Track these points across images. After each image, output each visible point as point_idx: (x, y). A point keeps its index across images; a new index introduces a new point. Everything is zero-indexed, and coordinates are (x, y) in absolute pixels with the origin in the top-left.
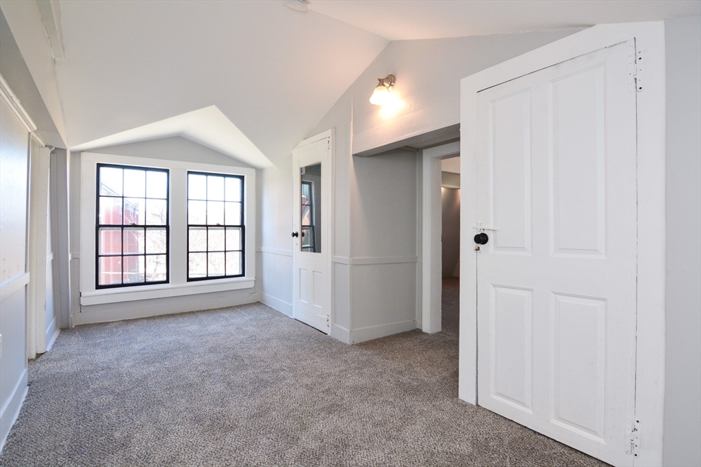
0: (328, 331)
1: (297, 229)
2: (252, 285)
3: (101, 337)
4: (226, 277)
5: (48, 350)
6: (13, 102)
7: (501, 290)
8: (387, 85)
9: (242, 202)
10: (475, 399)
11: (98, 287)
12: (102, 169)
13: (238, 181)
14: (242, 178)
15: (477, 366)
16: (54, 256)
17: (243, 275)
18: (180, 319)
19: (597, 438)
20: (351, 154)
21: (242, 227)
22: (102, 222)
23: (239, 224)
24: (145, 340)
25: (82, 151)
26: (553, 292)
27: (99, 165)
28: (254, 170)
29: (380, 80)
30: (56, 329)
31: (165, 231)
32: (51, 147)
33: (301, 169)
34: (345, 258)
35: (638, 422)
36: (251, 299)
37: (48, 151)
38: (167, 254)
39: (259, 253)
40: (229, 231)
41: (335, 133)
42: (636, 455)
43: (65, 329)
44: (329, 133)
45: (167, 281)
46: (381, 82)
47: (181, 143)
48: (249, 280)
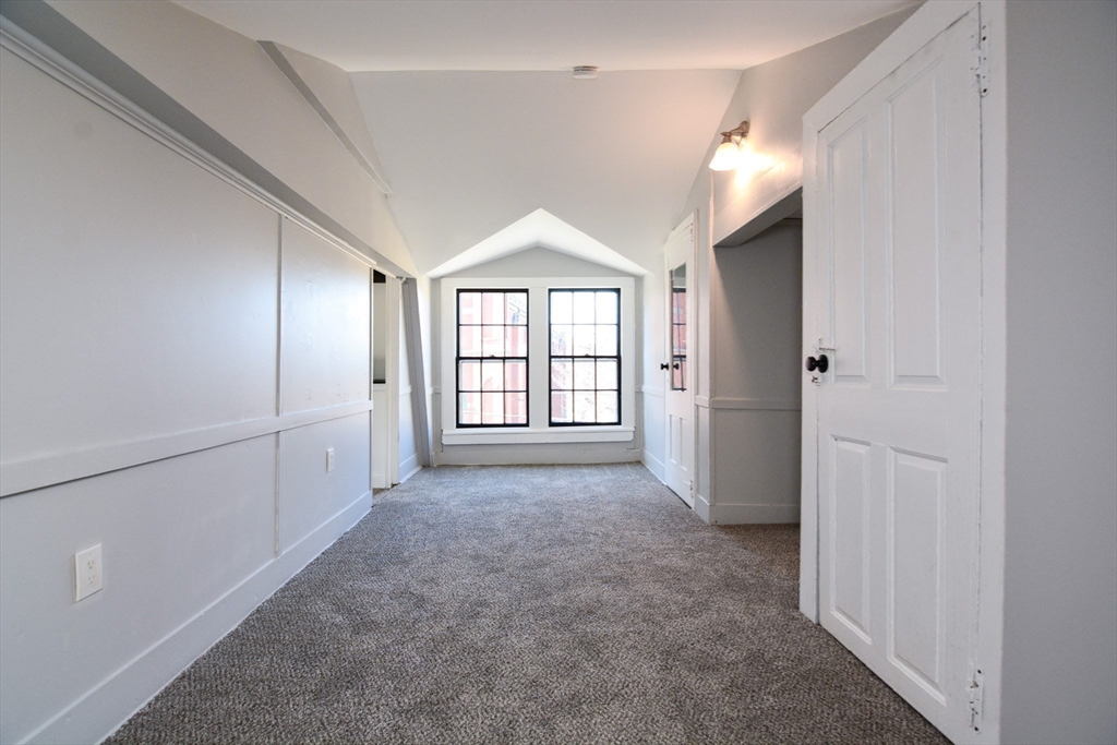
0: (691, 503)
1: (667, 360)
2: (630, 437)
3: (448, 478)
4: (596, 424)
5: (402, 482)
6: (342, 246)
7: (843, 445)
8: (738, 138)
9: (619, 325)
10: (815, 613)
11: (459, 426)
12: (462, 295)
13: (614, 295)
14: (618, 291)
15: (818, 564)
16: (413, 388)
17: (619, 423)
18: (535, 470)
19: (937, 693)
20: (711, 244)
21: (618, 358)
22: (462, 355)
23: (615, 354)
24: (486, 485)
25: (442, 277)
26: (892, 448)
27: (459, 291)
28: (632, 279)
29: (724, 134)
30: (418, 465)
31: (525, 363)
32: (401, 278)
33: (671, 272)
34: (705, 398)
35: (979, 672)
36: (630, 456)
37: (400, 282)
38: (527, 391)
39: (639, 394)
40: (600, 363)
41: (698, 218)
42: (976, 729)
43: (426, 465)
44: (691, 218)
45: (527, 425)
46: (727, 137)
47: (538, 254)
48: (625, 432)
